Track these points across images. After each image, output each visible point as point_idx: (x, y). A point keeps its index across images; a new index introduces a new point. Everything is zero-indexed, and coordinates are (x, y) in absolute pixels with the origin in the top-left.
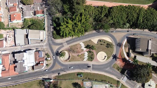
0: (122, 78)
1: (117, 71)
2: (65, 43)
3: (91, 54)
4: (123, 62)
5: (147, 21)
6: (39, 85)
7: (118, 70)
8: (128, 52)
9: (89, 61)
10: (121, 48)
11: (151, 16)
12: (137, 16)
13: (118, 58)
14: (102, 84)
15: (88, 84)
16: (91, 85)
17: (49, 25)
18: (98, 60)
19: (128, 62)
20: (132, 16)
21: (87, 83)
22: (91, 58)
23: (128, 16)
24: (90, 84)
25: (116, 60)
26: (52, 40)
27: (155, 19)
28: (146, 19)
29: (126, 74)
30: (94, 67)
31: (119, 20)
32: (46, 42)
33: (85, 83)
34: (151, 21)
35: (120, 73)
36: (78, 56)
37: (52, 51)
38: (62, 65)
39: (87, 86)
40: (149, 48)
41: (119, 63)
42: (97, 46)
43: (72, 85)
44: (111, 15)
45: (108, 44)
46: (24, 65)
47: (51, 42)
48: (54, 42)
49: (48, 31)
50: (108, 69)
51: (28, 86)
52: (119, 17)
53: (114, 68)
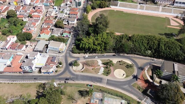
0: (144, 99)
1: (137, 90)
2: (82, 57)
3: (107, 70)
4: (146, 83)
5: (170, 49)
6: (38, 87)
7: (139, 90)
8: (152, 76)
9: (104, 75)
10: (143, 71)
11: (172, 45)
12: (158, 43)
13: (139, 79)
14: (116, 99)
15: (99, 95)
16: (102, 98)
17: (72, 43)
18: (115, 76)
19: (152, 84)
20: (153, 42)
21: (96, 94)
22: (107, 73)
23: (148, 42)
24: (101, 96)
25: (137, 80)
26: (69, 54)
27: (177, 48)
28: (168, 47)
29: (150, 93)
30: (110, 82)
31: (139, 45)
32: (64, 54)
33: (95, 94)
34: (174, 50)
35: (142, 93)
36: (93, 69)
37: (67, 62)
38: (73, 74)
39: (97, 97)
40: (175, 70)
41: (141, 84)
42: (116, 65)
43: (78, 92)
44: (132, 39)
45: (127, 65)
46: (33, 61)
47: (68, 55)
48: (71, 55)
49: (68, 48)
50: (126, 87)
51: (25, 87)
52: (139, 42)
53: (134, 86)
